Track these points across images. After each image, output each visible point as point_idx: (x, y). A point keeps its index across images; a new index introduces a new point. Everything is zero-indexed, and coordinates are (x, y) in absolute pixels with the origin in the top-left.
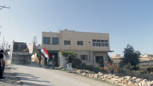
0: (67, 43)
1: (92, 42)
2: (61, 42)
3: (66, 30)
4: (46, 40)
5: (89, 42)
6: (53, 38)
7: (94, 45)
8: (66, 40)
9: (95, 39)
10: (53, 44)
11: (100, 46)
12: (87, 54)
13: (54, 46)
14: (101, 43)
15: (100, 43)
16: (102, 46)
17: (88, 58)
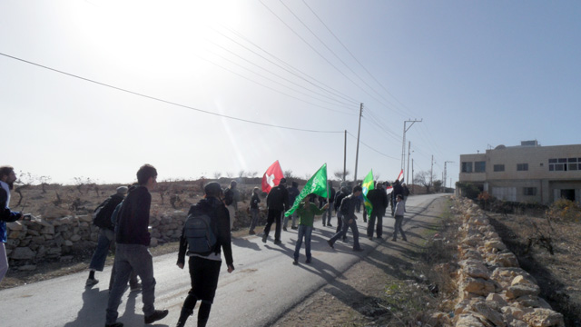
0: (499, 168)
1: (547, 165)
2: (489, 168)
3: (501, 148)
4: (466, 165)
5: (542, 164)
6: (476, 163)
7: (551, 168)
8: (496, 164)
9: (554, 157)
10: (477, 171)
11: (566, 169)
12: (535, 185)
13: (477, 174)
14: (568, 163)
15: (565, 165)
16: (571, 169)
17: (539, 193)
